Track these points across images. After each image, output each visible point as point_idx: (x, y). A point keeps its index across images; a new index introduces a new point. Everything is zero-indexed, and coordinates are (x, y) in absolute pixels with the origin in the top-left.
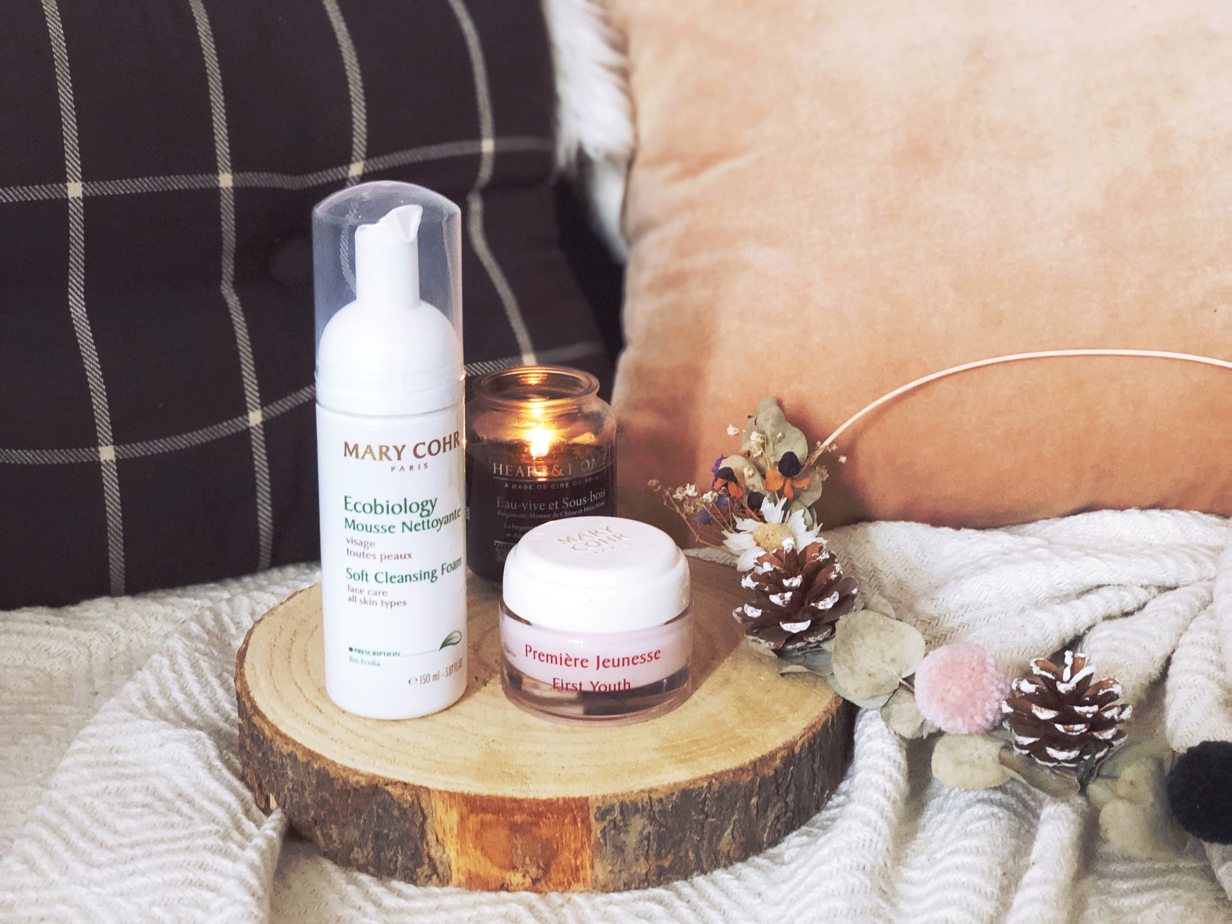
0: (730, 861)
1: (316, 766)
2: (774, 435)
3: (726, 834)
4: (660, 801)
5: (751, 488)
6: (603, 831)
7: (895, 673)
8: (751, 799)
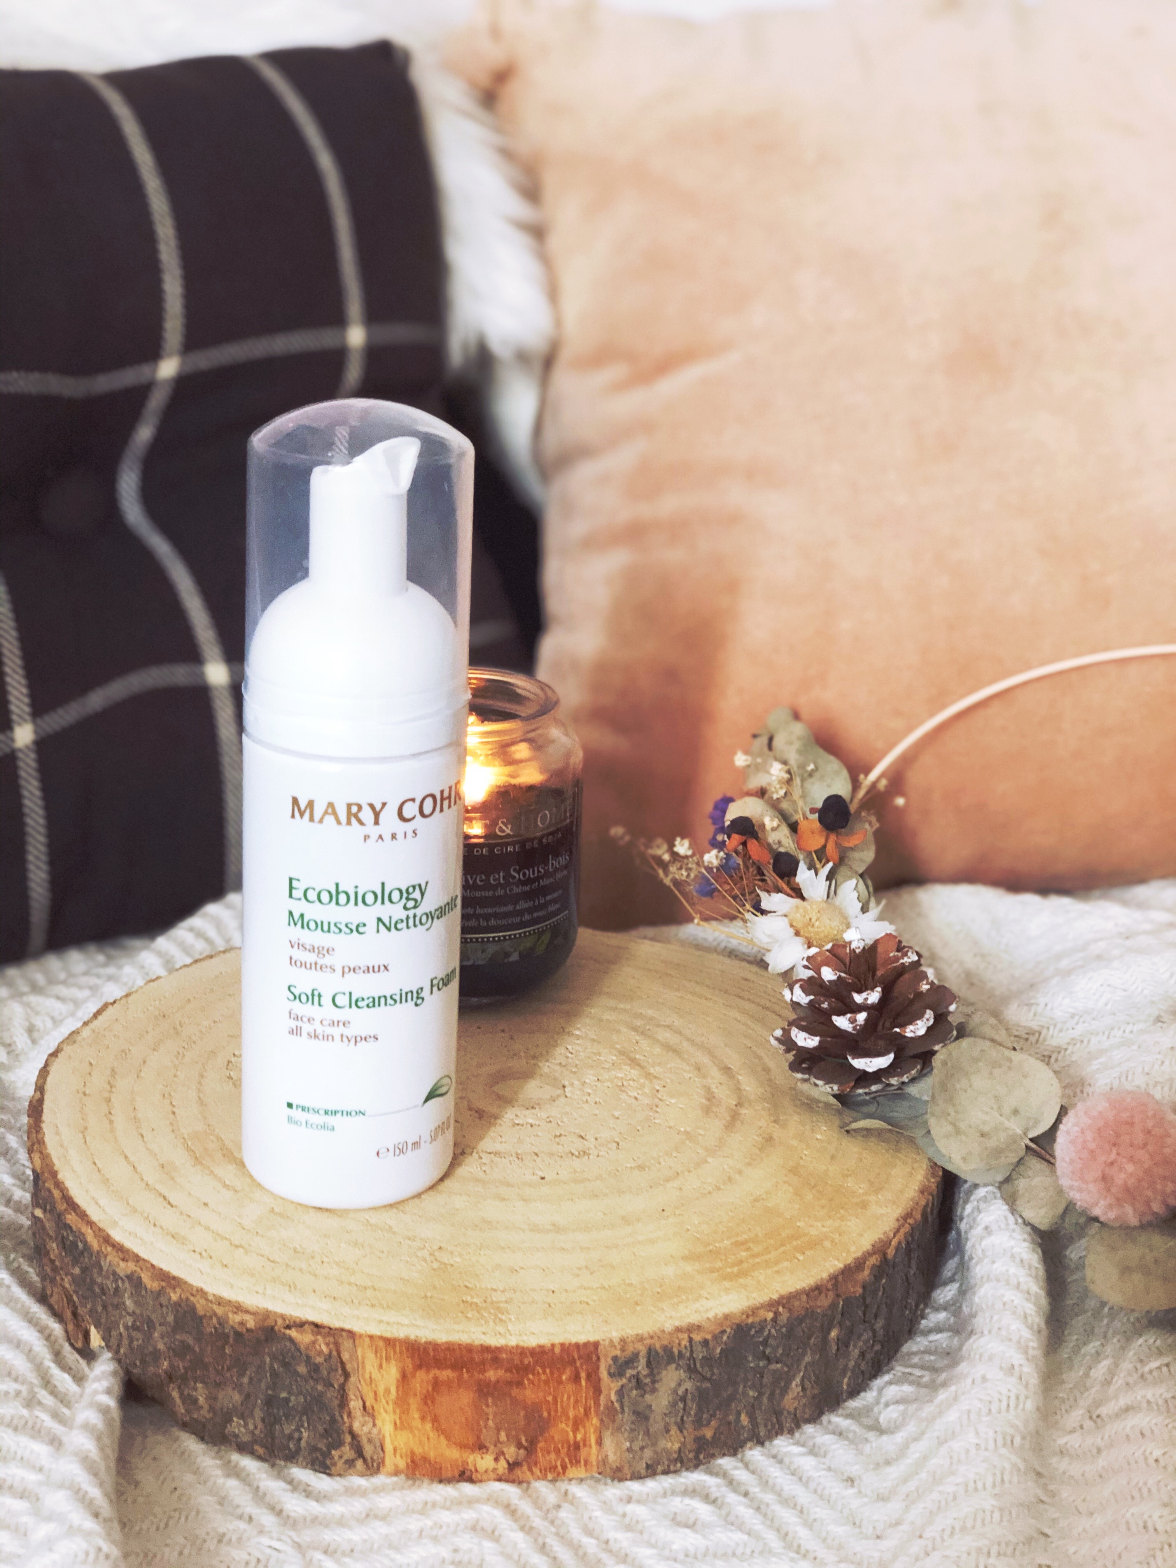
0: (797, 1423)
1: (174, 1297)
2: (802, 766)
3: (794, 1384)
4: (705, 1343)
5: (775, 847)
6: (620, 1393)
7: (1019, 1131)
8: (829, 1332)
